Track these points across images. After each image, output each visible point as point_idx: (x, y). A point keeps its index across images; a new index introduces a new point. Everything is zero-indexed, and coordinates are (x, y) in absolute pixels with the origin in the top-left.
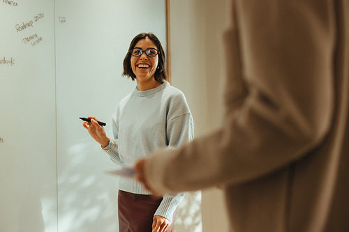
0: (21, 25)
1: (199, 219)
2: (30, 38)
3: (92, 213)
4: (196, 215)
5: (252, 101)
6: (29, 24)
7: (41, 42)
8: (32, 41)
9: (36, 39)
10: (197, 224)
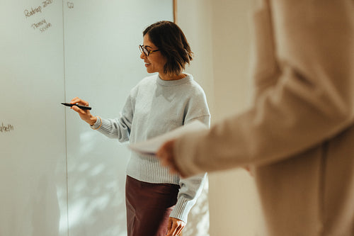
0: (30, 11)
1: (206, 208)
2: (39, 24)
3: (102, 202)
4: (203, 204)
5: (286, 79)
6: (38, 10)
7: (50, 28)
8: (41, 27)
9: (44, 25)
10: (205, 213)
